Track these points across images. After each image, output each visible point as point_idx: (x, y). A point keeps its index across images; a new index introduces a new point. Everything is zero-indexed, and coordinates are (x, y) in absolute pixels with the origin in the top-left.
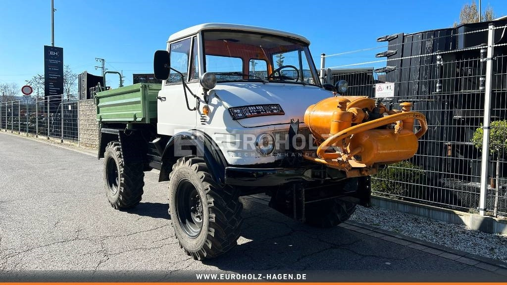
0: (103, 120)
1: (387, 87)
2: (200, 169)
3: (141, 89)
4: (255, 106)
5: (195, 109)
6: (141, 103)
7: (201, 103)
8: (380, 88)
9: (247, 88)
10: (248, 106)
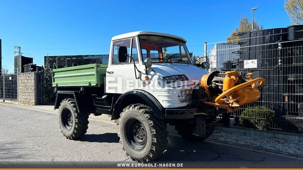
0: (58, 86)
1: (252, 62)
2: (146, 112)
3: (95, 67)
4: (175, 76)
5: (138, 78)
6: (96, 75)
7: (142, 74)
8: (247, 63)
9: (167, 66)
10: (171, 76)
